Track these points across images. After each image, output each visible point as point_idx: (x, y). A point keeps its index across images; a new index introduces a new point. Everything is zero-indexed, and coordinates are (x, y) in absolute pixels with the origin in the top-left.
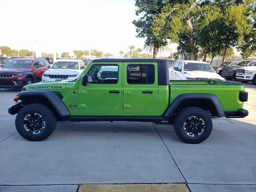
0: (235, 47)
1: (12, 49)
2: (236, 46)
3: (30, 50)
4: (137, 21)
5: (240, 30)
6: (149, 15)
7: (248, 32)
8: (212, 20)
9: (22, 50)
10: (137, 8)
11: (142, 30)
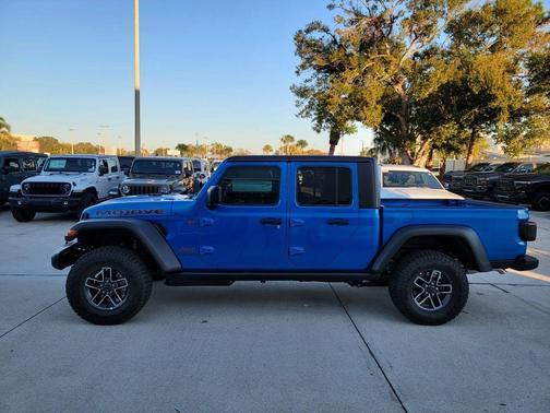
0: (490, 136)
1: (60, 142)
2: (493, 133)
3: (94, 144)
4: (299, 86)
5: (501, 102)
6: (320, 76)
7: (517, 106)
8: (445, 81)
9: (81, 144)
10: (299, 61)
11: (306, 103)
